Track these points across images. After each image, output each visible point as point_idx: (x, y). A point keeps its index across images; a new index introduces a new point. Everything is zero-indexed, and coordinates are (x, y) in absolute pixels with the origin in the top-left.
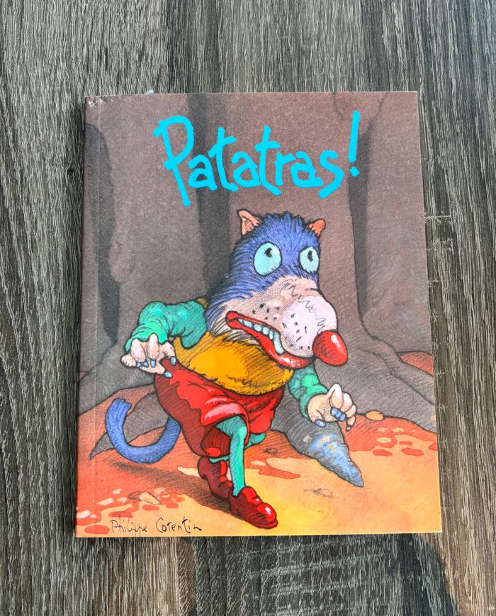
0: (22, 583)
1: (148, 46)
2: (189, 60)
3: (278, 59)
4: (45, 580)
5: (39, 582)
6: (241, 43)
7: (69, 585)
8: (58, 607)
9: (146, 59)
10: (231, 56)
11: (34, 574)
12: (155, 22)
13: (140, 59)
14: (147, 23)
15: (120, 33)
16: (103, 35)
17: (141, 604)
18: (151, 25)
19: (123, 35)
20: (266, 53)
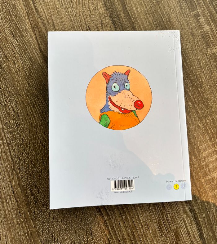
0: (131, 224)
1: (103, 20)
2: (119, 20)
3: (151, 8)
4: (138, 220)
5: (137, 222)
6: (136, 6)
7: (148, 219)
8: (147, 228)
9: (104, 25)
10: (134, 13)
11: (134, 220)
12: (102, 10)
13: (102, 26)
14: (99, 12)
15: (91, 19)
16: (85, 22)
17: (175, 217)
18: (101, 12)
19: (93, 19)
20: (146, 7)
